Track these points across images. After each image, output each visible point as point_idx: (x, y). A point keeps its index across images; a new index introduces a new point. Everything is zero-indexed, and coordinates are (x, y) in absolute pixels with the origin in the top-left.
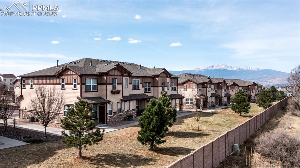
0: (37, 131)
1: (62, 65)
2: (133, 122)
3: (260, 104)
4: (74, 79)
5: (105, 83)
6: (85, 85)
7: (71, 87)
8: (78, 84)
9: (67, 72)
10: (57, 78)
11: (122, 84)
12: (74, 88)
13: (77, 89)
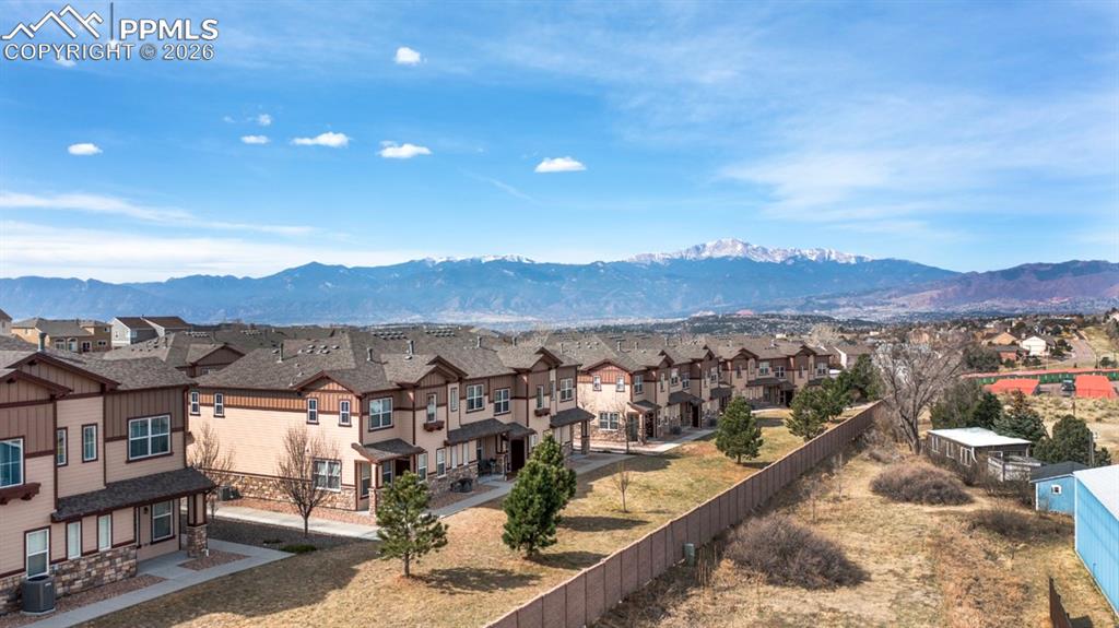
2: (473, 495)
3: (795, 429)
4: (343, 403)
5: (411, 407)
6: (368, 416)
8: (355, 414)
9: (323, 384)
10: (297, 397)
11: (446, 404)
12: (342, 423)
13: (350, 426)
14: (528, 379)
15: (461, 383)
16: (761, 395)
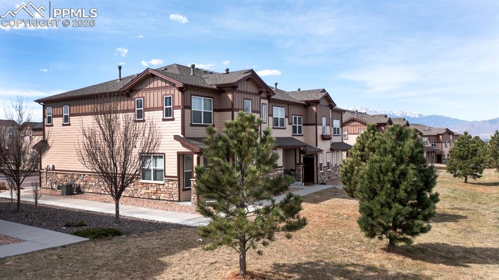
0: (88, 211)
5: (231, 107)
6: (190, 110)
9: (148, 82)
10: (126, 98)
12: (165, 118)
13: (173, 119)
14: (316, 109)
15: (269, 101)
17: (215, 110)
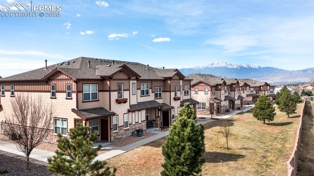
1: (51, 66)
4: (68, 86)
5: (109, 90)
6: (82, 93)
7: (64, 95)
8: (74, 92)
9: (58, 75)
10: (46, 84)
11: (129, 90)
12: (67, 98)
13: (72, 99)
14: (170, 82)
15: (137, 81)
16: (251, 100)
17: (99, 91)
